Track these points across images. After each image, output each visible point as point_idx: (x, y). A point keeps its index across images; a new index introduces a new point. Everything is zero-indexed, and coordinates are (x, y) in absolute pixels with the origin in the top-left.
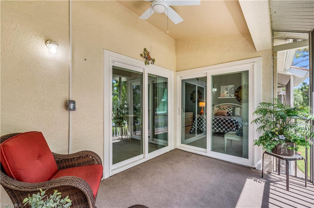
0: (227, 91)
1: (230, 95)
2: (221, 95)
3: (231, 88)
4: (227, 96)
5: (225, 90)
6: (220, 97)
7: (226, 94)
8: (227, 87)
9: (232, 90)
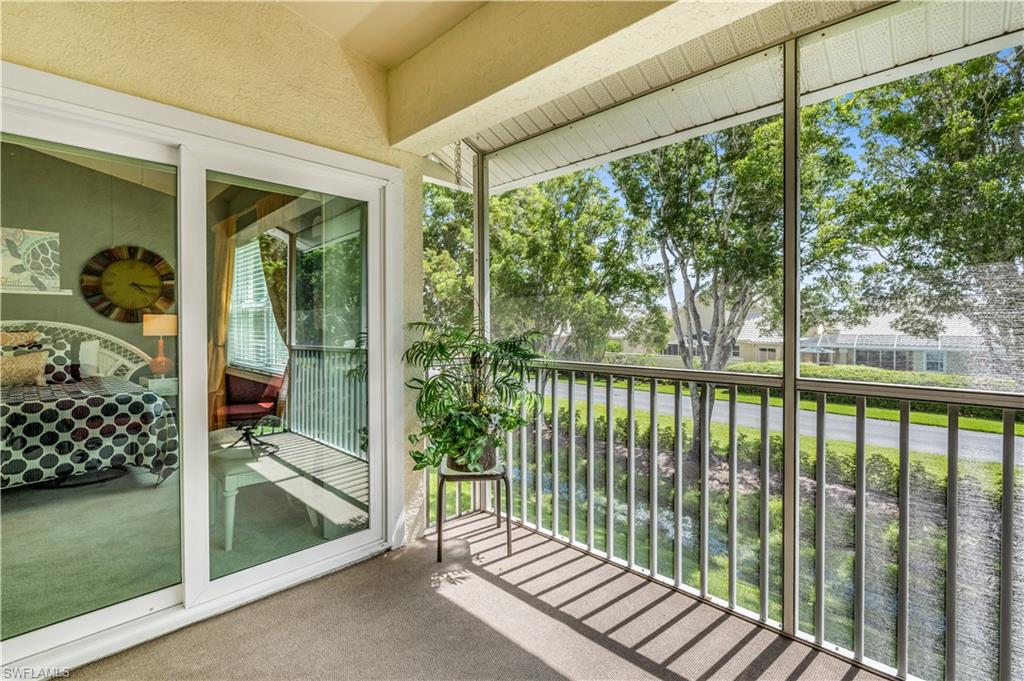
0: (17, 255)
1: (34, 279)
3: (42, 246)
4: (16, 285)
8: (11, 238)
9: (47, 254)
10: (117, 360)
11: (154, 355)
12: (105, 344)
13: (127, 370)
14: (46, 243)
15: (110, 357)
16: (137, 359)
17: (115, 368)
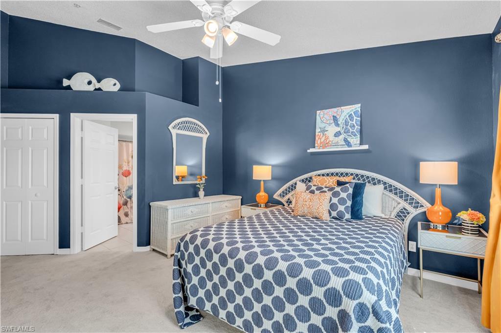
0: (337, 125)
1: (345, 140)
2: (318, 142)
3: (350, 116)
4: (336, 145)
5: (330, 124)
6: (314, 147)
7: (331, 137)
8: (335, 115)
9: (353, 121)
10: (399, 203)
11: (432, 202)
12: (389, 188)
13: (408, 213)
14: (352, 113)
15: (394, 199)
16: (417, 205)
17: (397, 210)
